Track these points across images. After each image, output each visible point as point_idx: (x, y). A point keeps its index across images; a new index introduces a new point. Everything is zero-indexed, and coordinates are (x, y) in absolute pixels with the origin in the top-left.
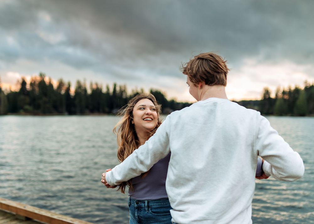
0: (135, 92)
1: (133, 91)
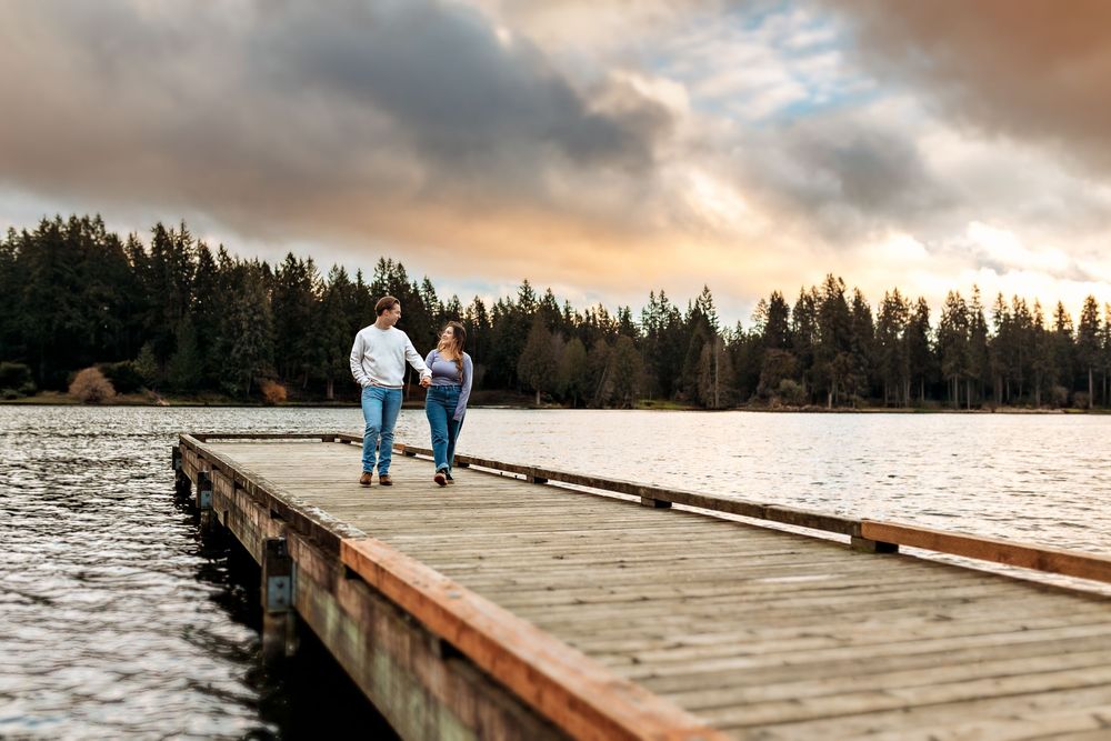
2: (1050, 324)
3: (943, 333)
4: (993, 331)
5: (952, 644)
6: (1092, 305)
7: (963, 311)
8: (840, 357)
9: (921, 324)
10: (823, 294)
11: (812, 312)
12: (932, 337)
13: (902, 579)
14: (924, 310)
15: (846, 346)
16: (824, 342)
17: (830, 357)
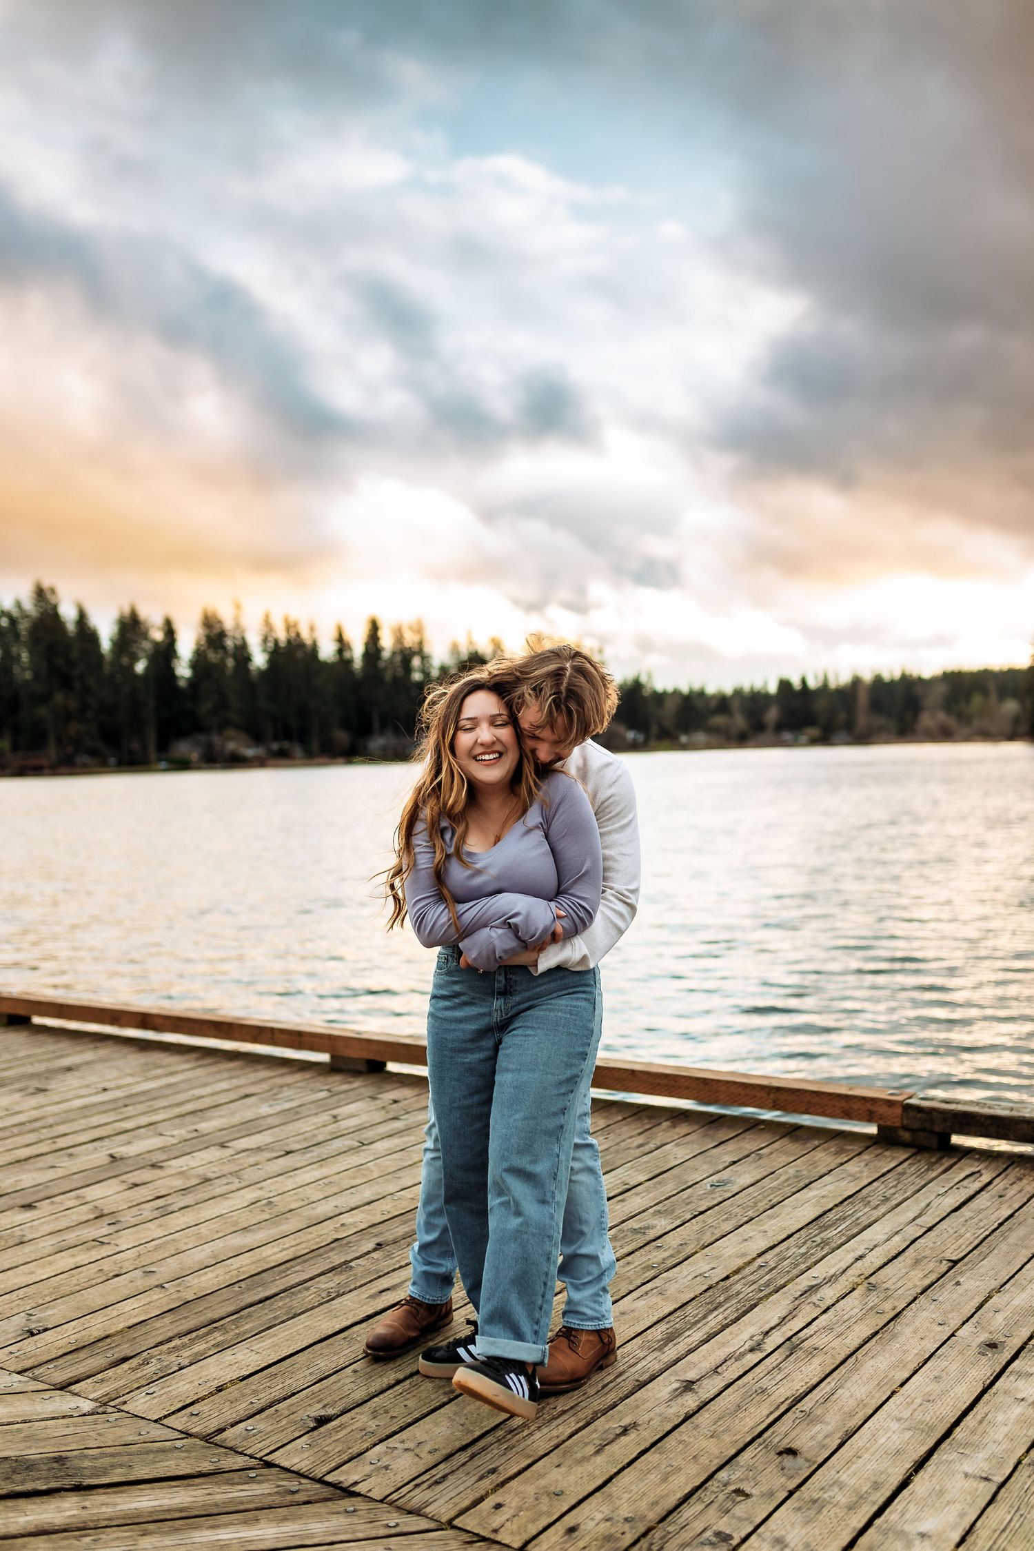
0: (464, 653)
1: (455, 649)
2: (327, 651)
3: (199, 662)
4: (259, 660)
5: (35, 1114)
6: (374, 627)
7: (222, 635)
8: (59, 698)
9: (166, 652)
10: (29, 605)
11: (17, 636)
12: (183, 670)
13: (20, 1054)
14: (170, 632)
15: (65, 682)
16: (36, 677)
17: (45, 698)
